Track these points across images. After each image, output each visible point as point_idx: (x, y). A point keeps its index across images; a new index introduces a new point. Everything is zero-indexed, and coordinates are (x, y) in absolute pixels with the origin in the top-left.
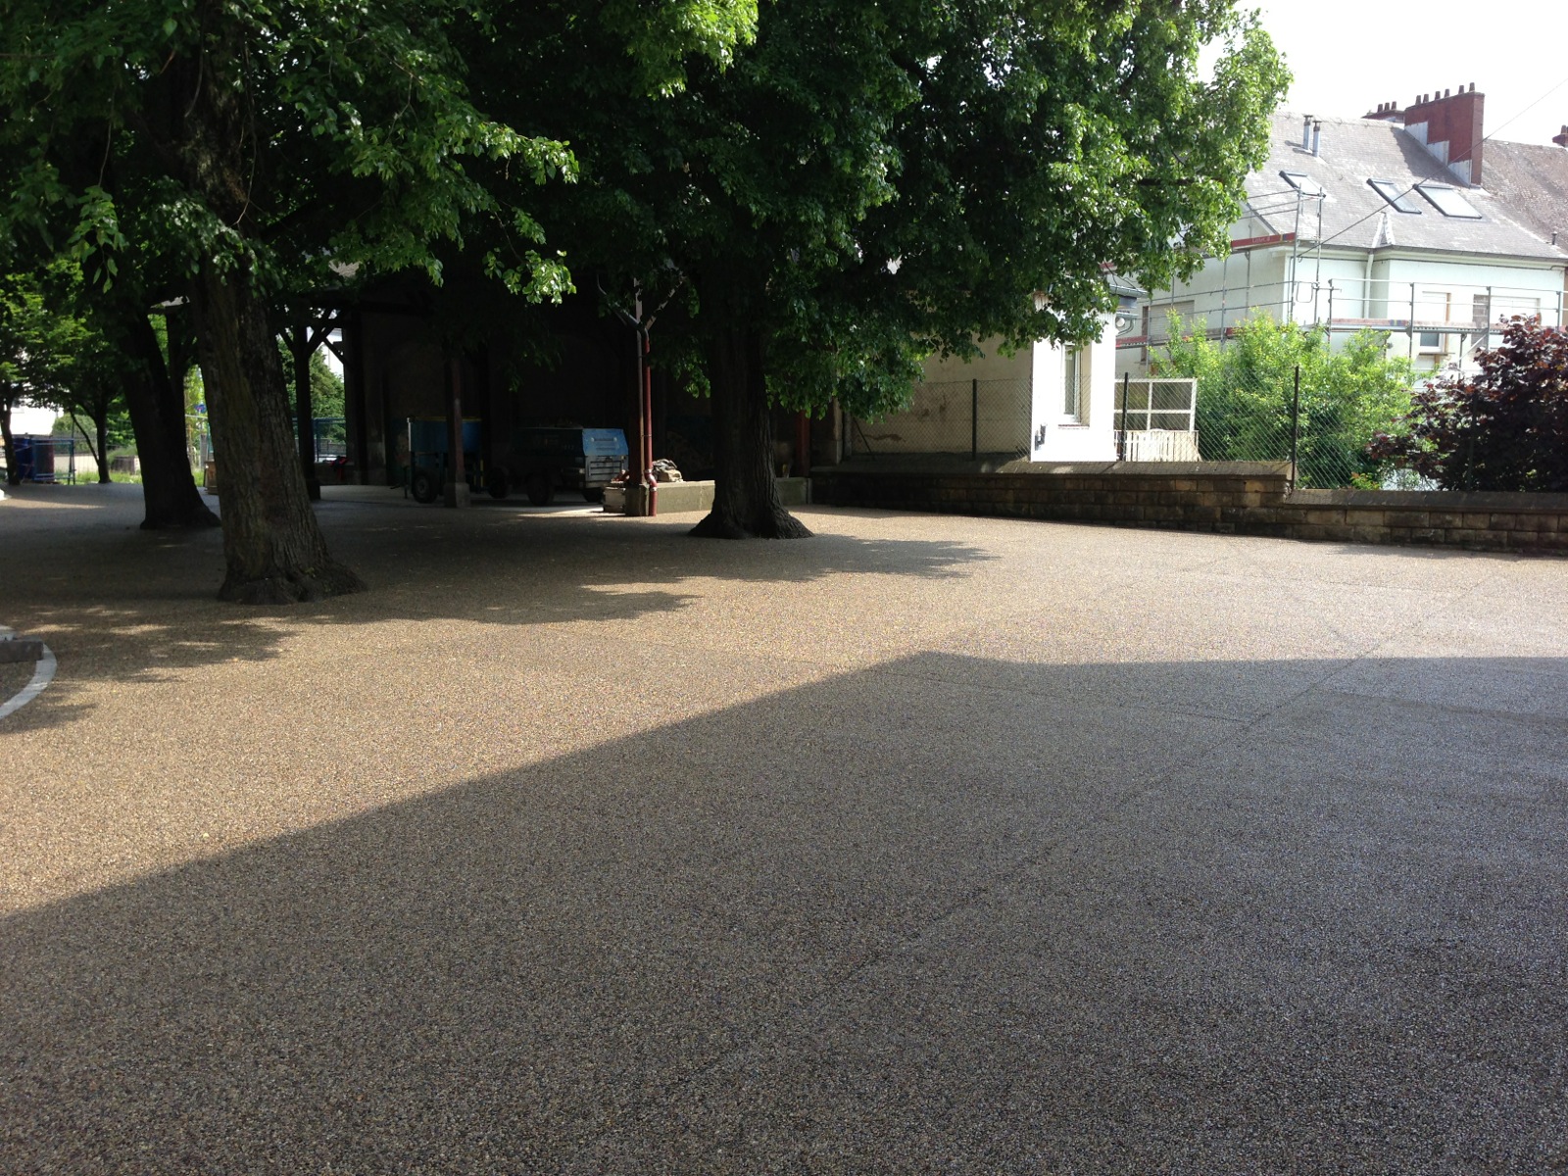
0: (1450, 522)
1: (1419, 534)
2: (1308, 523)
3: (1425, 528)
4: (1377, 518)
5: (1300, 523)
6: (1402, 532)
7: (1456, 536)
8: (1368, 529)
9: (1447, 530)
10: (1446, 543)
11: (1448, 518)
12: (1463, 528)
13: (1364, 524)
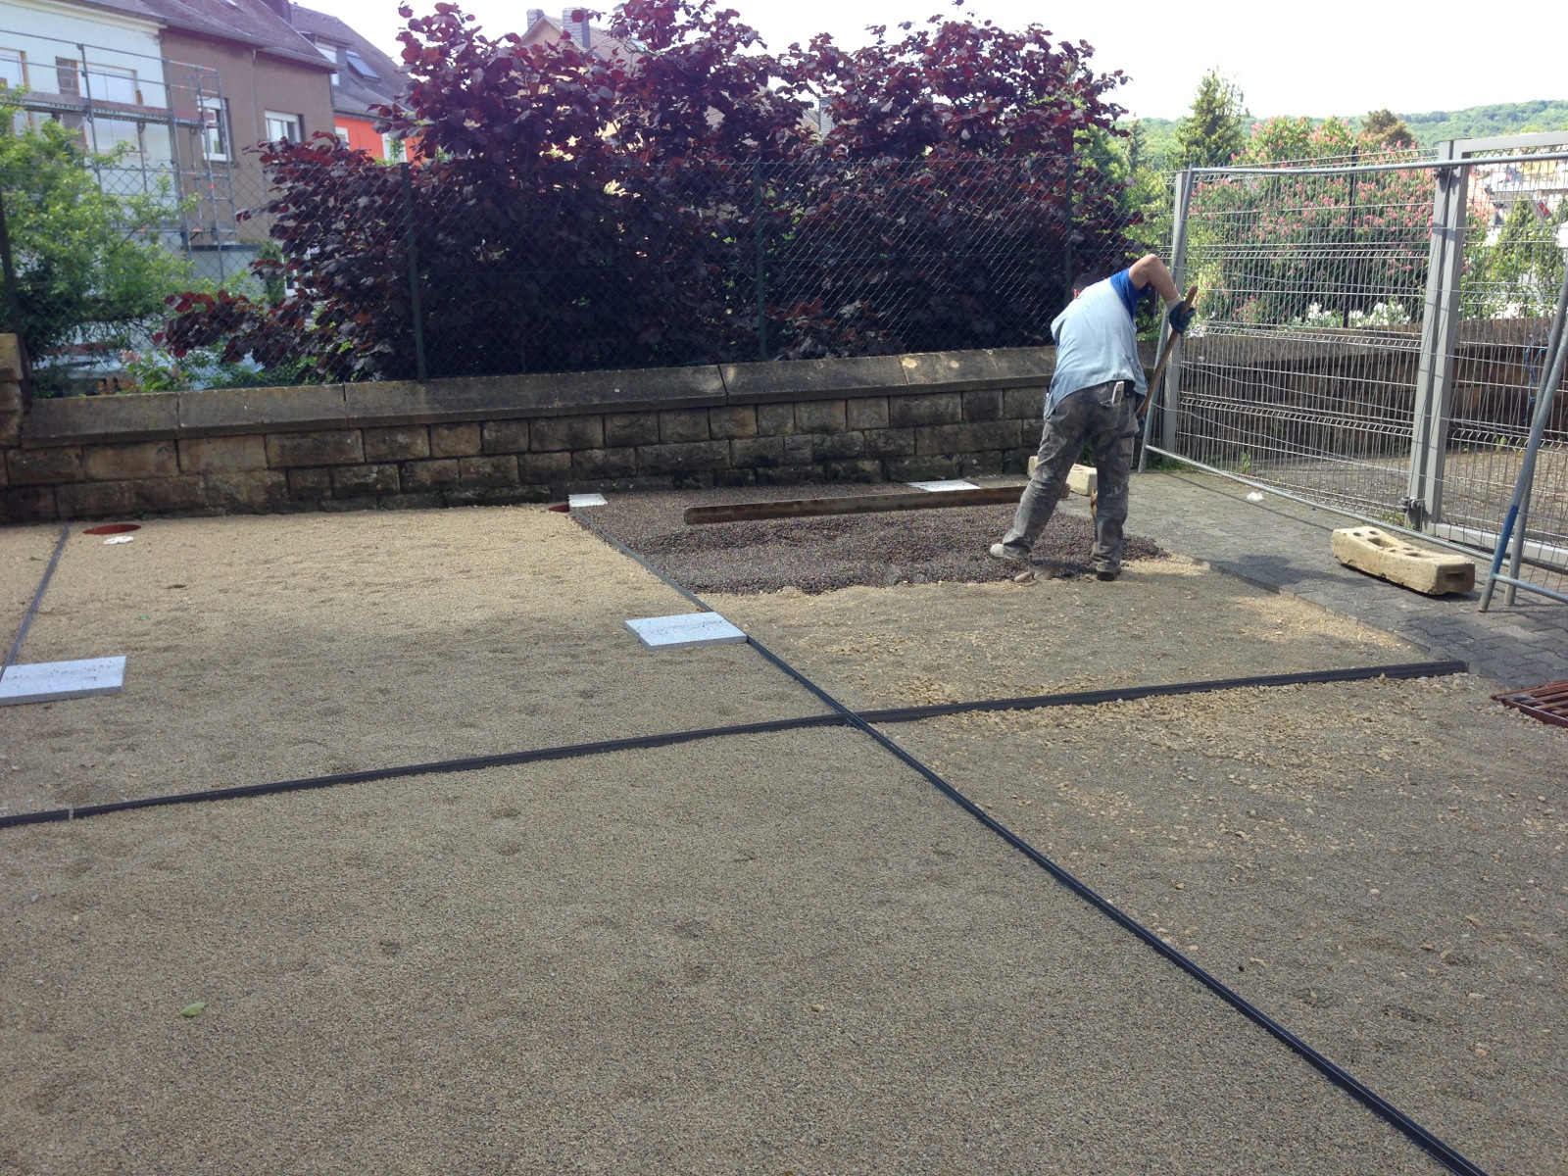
0: (407, 448)
1: (349, 478)
2: (92, 479)
3: (358, 464)
4: (254, 454)
5: (71, 481)
6: (311, 479)
7: (424, 474)
8: (235, 478)
9: (401, 464)
10: (403, 491)
11: (401, 438)
12: (432, 458)
13: (224, 470)
